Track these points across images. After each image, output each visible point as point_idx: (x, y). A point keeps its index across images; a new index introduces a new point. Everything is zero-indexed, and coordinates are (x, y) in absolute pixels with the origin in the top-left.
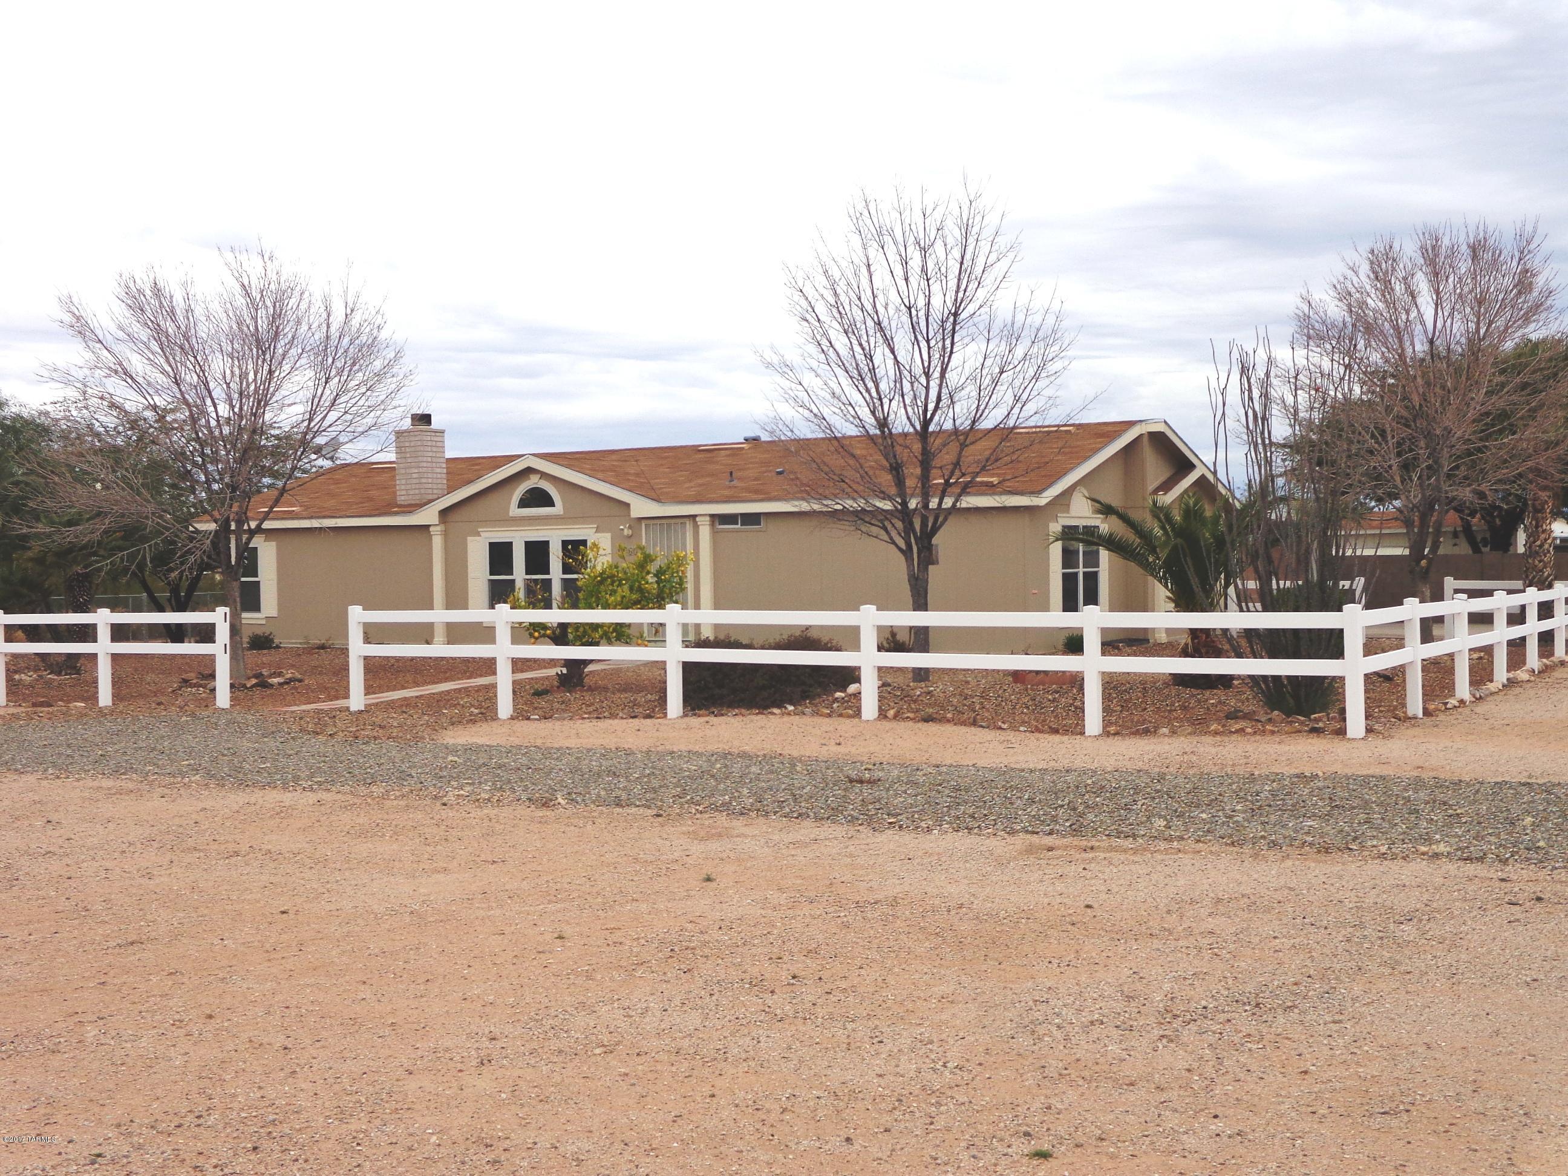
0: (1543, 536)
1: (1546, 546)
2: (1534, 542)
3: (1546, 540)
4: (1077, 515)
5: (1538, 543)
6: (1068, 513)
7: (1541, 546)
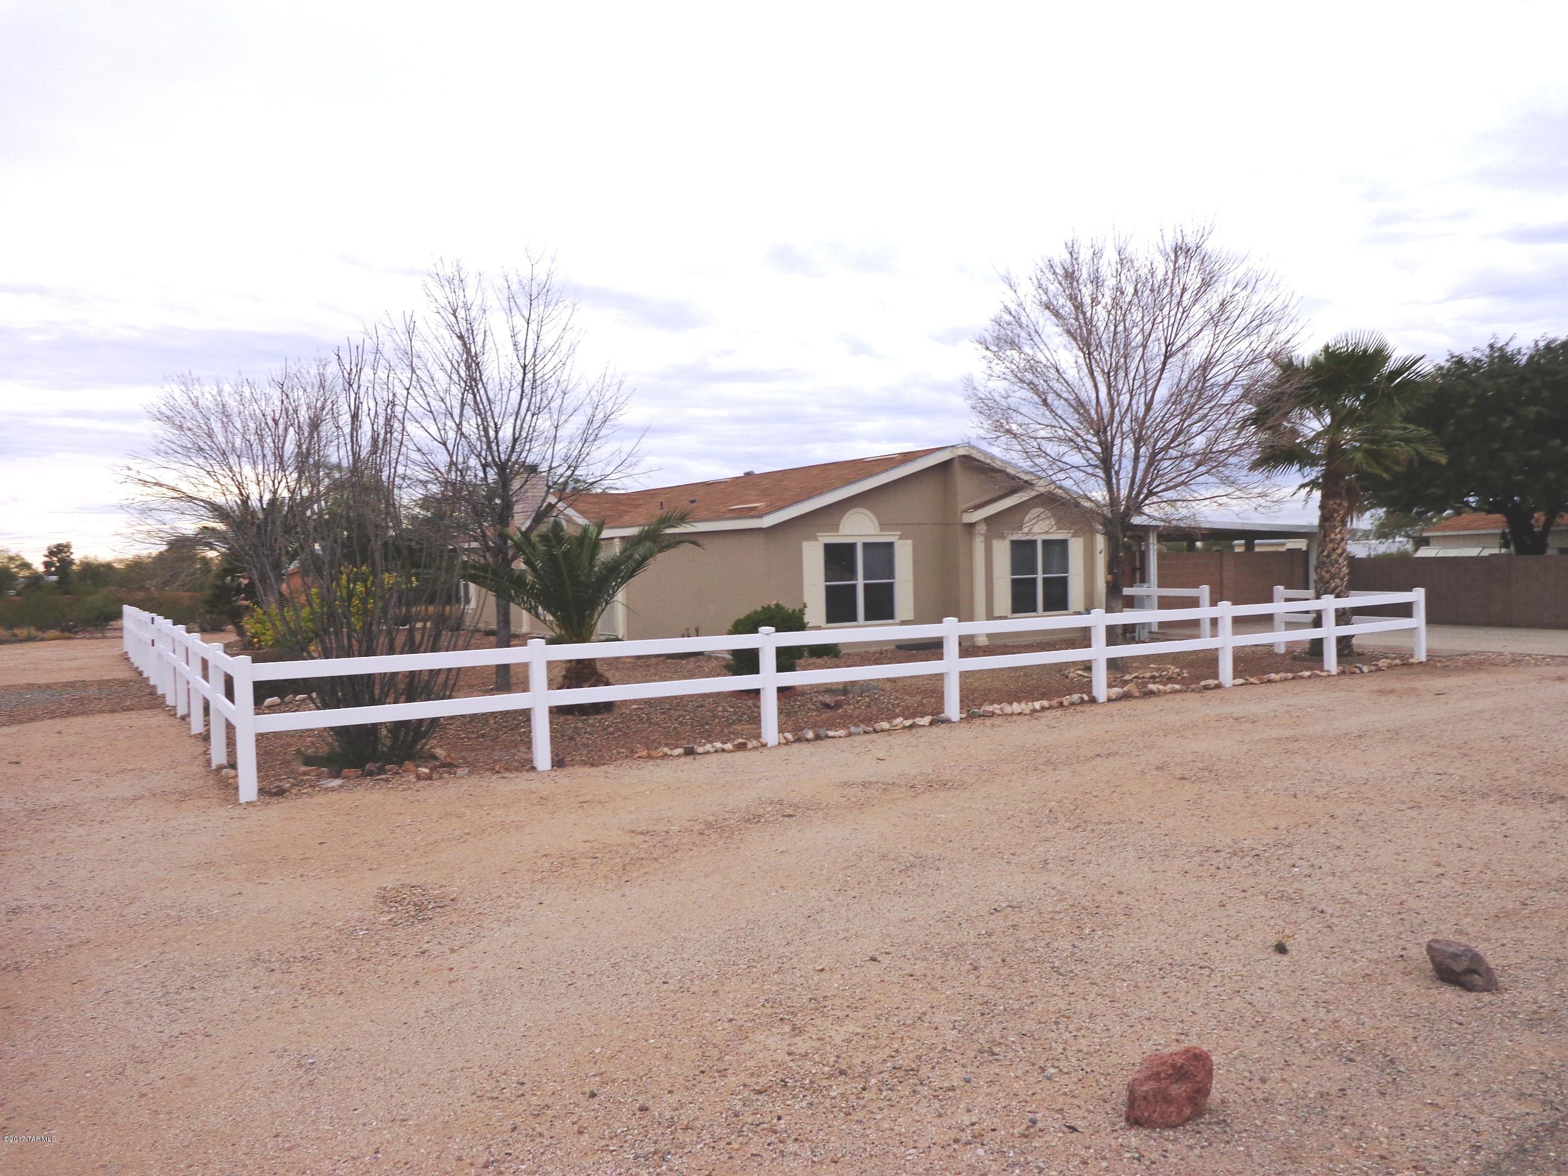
0: (1331, 546)
1: (1334, 556)
2: (1322, 552)
3: (1334, 550)
4: (848, 533)
5: (1325, 553)
6: (837, 531)
7: (1328, 556)
